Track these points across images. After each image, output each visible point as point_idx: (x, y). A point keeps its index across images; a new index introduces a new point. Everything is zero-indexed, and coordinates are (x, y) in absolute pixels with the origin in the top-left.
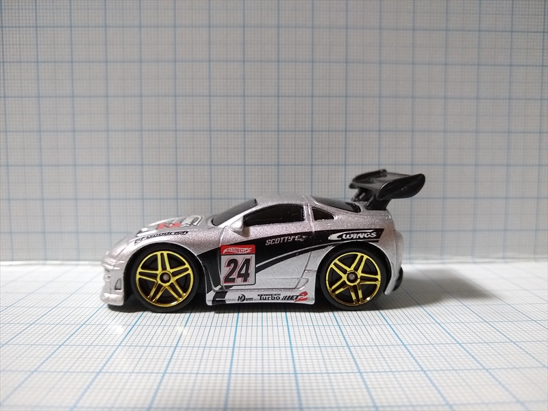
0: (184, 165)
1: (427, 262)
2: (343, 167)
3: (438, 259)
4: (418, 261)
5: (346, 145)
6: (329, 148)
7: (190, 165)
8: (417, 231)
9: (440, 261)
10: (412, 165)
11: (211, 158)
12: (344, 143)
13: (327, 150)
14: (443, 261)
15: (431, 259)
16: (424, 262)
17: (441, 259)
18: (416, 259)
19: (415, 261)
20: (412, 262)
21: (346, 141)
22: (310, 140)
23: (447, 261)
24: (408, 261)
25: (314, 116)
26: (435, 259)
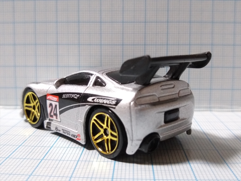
0: (62, 45)
1: (222, 110)
2: (166, 46)
3: (229, 108)
4: (216, 110)
5: (168, 31)
6: (156, 34)
7: (66, 45)
8: (215, 89)
9: (231, 110)
10: (212, 45)
11: (79, 40)
12: (166, 30)
13: (155, 35)
14: (233, 110)
15: (225, 108)
16: (220, 110)
17: (231, 108)
18: (214, 108)
19: (213, 109)
20: (211, 110)
21: (168, 29)
22: (144, 28)
23: (235, 110)
24: (209, 109)
25: (147, 12)
26: (227, 108)
